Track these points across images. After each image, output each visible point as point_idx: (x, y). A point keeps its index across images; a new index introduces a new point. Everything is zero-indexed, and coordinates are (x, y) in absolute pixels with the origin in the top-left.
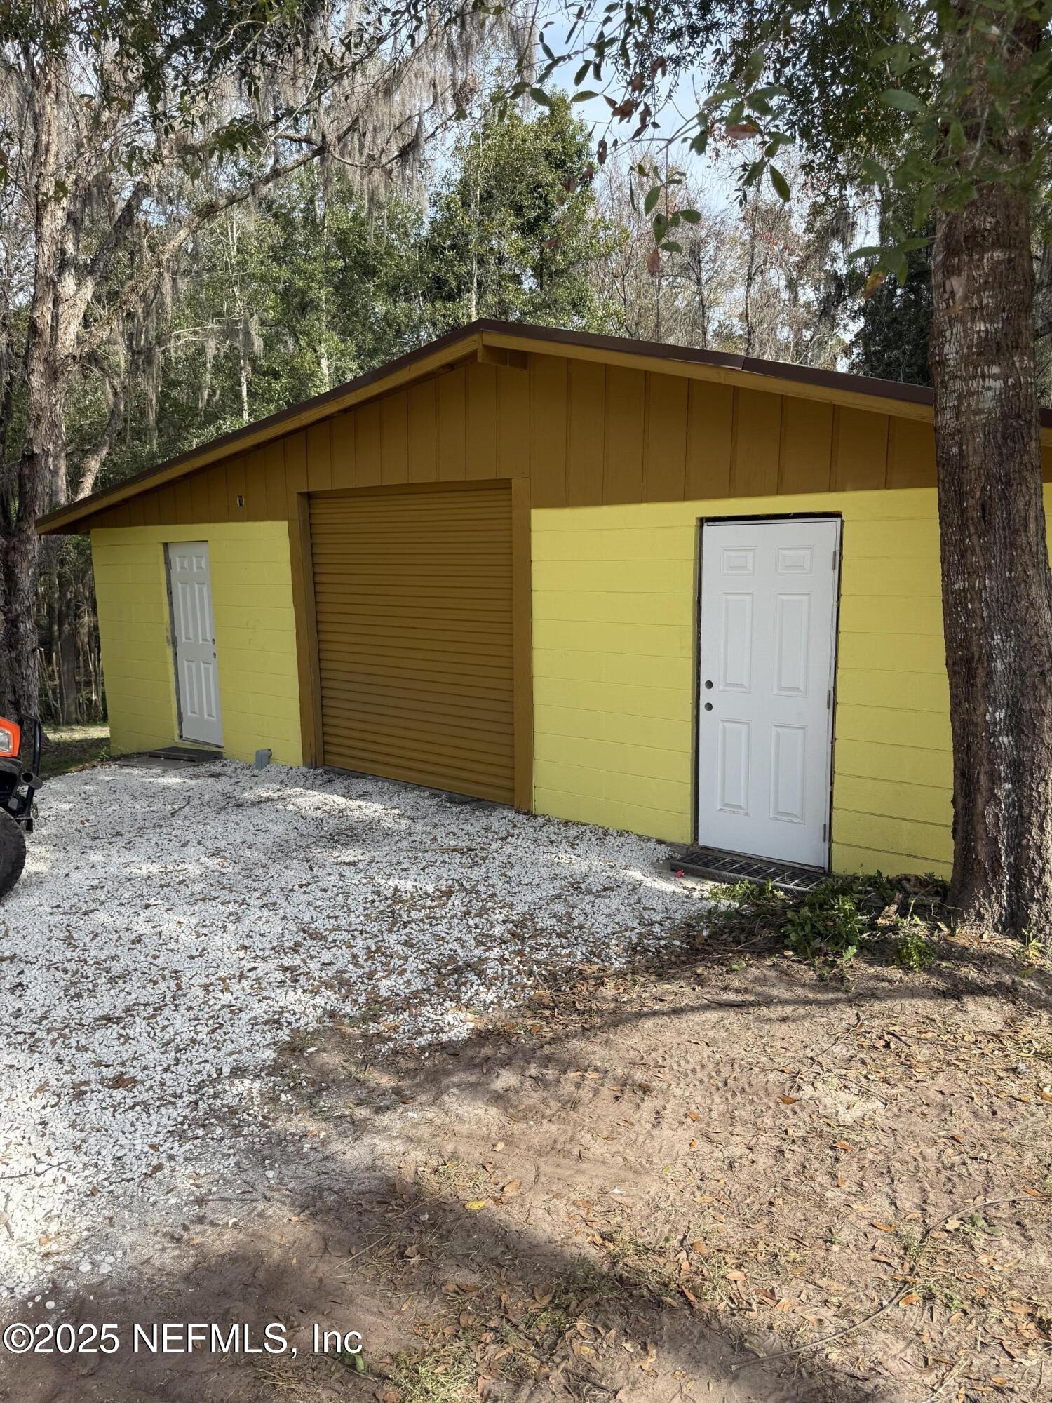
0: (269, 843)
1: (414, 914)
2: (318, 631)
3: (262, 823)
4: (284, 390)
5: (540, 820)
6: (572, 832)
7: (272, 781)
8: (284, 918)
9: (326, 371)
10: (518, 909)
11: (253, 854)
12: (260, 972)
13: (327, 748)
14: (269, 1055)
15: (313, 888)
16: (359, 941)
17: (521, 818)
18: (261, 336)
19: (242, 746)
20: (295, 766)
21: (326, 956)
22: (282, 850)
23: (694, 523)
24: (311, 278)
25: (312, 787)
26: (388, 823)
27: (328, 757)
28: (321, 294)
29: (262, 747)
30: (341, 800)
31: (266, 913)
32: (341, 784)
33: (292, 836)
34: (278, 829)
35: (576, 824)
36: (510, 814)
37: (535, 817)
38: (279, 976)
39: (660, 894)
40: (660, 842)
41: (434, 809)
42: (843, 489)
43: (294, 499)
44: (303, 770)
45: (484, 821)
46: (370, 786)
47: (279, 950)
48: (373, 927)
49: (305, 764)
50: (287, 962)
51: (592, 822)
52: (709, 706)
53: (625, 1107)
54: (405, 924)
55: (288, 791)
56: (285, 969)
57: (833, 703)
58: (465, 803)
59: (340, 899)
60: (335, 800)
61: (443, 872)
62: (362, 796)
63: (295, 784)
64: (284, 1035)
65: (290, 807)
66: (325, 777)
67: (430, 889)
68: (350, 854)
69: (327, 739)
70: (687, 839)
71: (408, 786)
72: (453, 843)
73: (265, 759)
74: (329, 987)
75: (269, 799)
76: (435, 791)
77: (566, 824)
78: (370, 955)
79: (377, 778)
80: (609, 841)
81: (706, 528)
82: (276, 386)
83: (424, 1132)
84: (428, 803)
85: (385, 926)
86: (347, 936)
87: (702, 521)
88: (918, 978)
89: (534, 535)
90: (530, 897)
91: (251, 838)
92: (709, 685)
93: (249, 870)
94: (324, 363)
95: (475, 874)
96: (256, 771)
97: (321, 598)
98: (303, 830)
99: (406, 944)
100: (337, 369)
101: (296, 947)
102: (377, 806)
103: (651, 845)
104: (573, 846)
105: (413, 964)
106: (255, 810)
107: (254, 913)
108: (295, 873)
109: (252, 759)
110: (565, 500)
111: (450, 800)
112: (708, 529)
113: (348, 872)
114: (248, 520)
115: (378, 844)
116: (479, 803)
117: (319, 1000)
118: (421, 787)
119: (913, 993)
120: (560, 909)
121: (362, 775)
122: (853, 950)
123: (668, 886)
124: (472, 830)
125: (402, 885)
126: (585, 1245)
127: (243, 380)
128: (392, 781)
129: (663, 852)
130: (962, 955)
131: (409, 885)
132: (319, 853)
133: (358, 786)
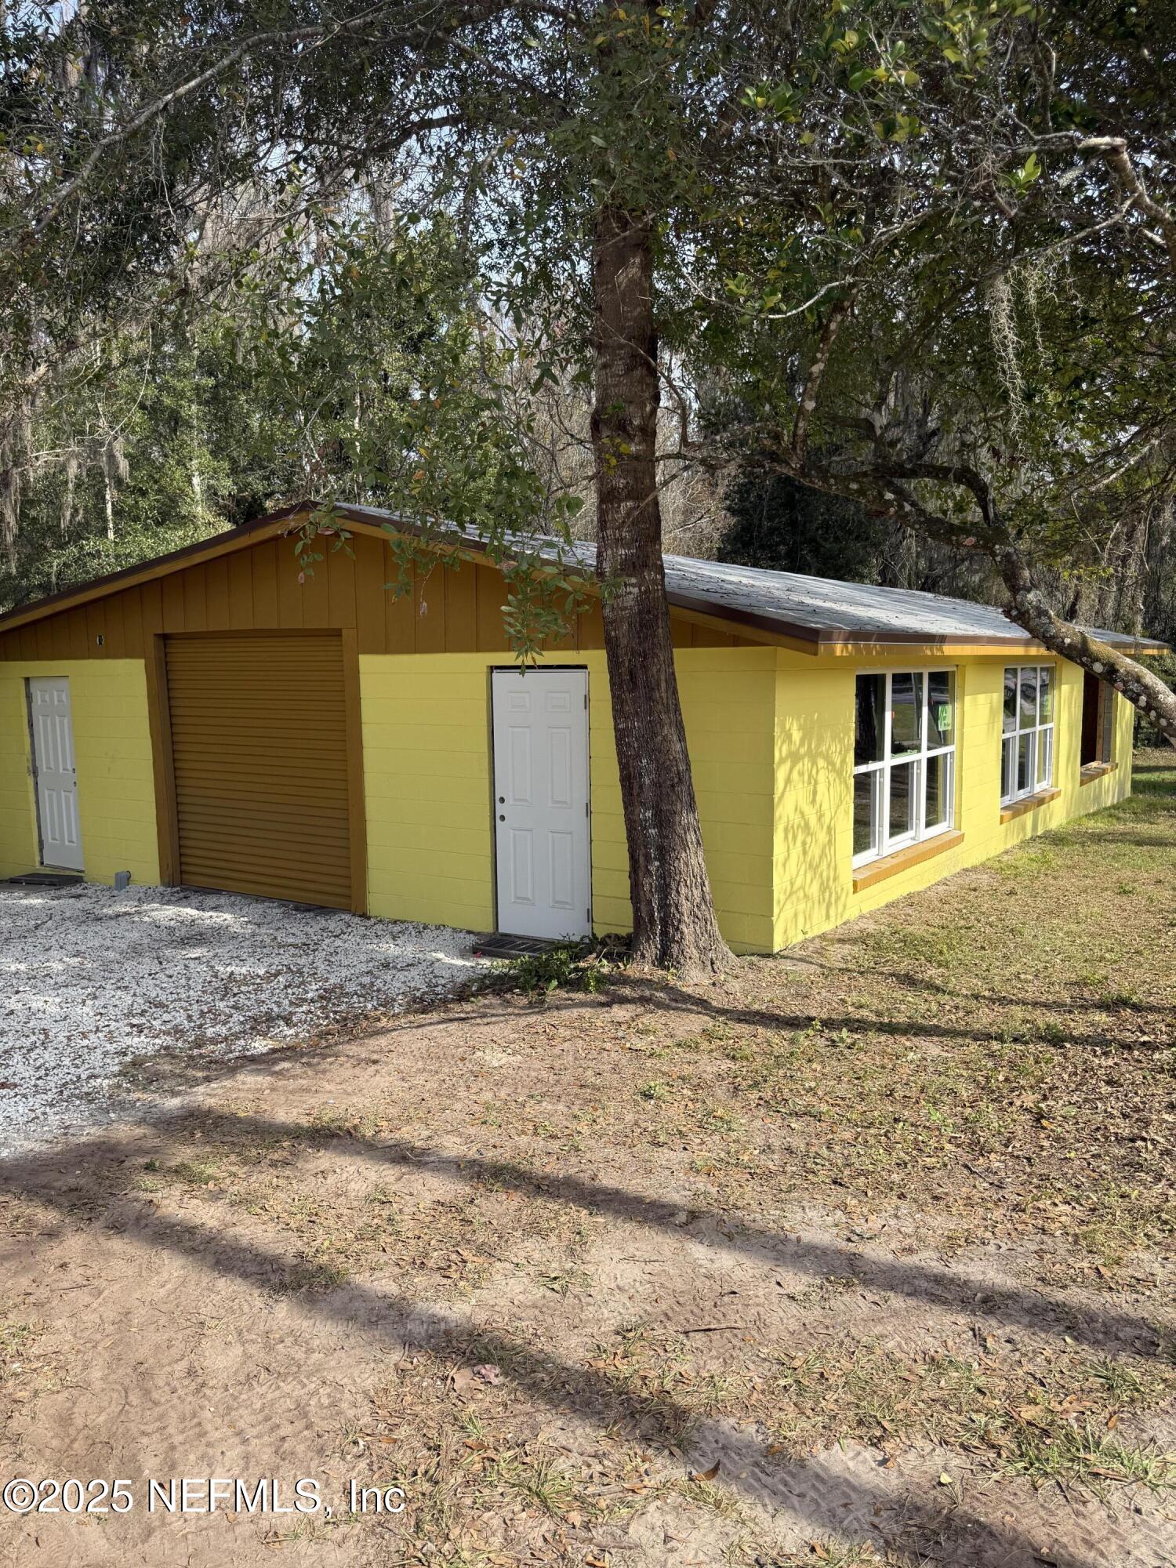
0: (125, 947)
1: (243, 988)
2: (174, 760)
3: (119, 932)
4: (152, 508)
5: (373, 921)
6: (397, 929)
7: (129, 899)
8: (135, 995)
9: (197, 489)
10: (332, 981)
11: (111, 955)
12: (112, 1028)
13: (184, 868)
14: (116, 1069)
15: (161, 975)
16: (195, 1007)
17: (357, 920)
18: (126, 456)
19: (102, 869)
20: (153, 886)
21: (166, 1017)
22: (136, 951)
23: (485, 670)
24: (181, 395)
25: (168, 903)
26: (236, 928)
27: (185, 876)
28: (192, 410)
29: (121, 869)
30: (194, 912)
31: (119, 993)
32: (195, 899)
33: (146, 941)
34: (135, 935)
35: (403, 922)
36: (346, 917)
37: (369, 918)
38: (128, 1029)
39: (451, 967)
40: (469, 932)
41: (280, 916)
42: (586, 648)
43: (151, 641)
44: (161, 889)
45: (323, 923)
46: (223, 900)
47: (130, 1014)
48: (208, 998)
49: (163, 884)
50: (135, 1021)
51: (415, 919)
52: (503, 818)
53: (357, 1071)
54: (235, 995)
55: (145, 907)
56: (133, 1026)
57: (589, 812)
58: (309, 911)
59: (183, 981)
60: (190, 912)
61: (276, 961)
62: (215, 908)
63: (153, 901)
64: (128, 1059)
65: (146, 919)
66: (182, 895)
67: (261, 972)
68: (196, 952)
69: (184, 859)
70: (490, 929)
71: (259, 898)
72: (291, 940)
73: (124, 880)
74: (169, 1034)
75: (126, 914)
76: (283, 902)
77: (395, 922)
78: (202, 1014)
79: (230, 893)
80: (427, 934)
81: (494, 675)
82: (143, 504)
83: (220, 1091)
84: (275, 911)
85: (218, 997)
86: (184, 1004)
87: (492, 668)
88: (594, 996)
89: (362, 677)
90: (344, 972)
91: (108, 943)
92: (502, 800)
93: (106, 966)
94: (196, 480)
95: (303, 961)
96: (115, 892)
97: (176, 729)
98: (156, 936)
99: (233, 1007)
100: (209, 487)
101: (143, 1013)
102: (228, 916)
103: (462, 935)
104: (394, 938)
105: (237, 1017)
106: (113, 922)
107: (109, 993)
108: (147, 965)
109: (112, 882)
110: (386, 649)
111: (297, 909)
112: (496, 675)
113: (192, 964)
114: (107, 657)
115: (223, 944)
116: (322, 910)
117: (157, 1041)
118: (271, 899)
119: (583, 1004)
120: (366, 980)
121: (218, 892)
122: (555, 983)
123: (460, 962)
124: (311, 931)
125: (237, 970)
126: (305, 1122)
127: (108, 497)
128: (244, 895)
129: (471, 940)
130: (625, 981)
131: (244, 970)
132: (168, 952)
133: (212, 900)
